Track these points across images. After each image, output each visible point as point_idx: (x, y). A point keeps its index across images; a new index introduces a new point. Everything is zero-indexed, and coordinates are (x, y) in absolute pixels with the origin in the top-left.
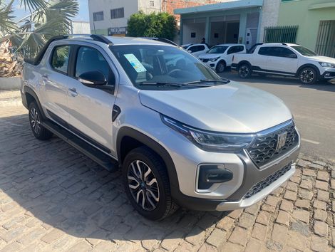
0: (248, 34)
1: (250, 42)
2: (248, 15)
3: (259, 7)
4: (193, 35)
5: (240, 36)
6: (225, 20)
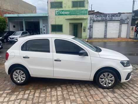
0: (44, 27)
1: (45, 30)
2: (43, 19)
4: (14, 27)
5: (40, 27)
6: (32, 21)
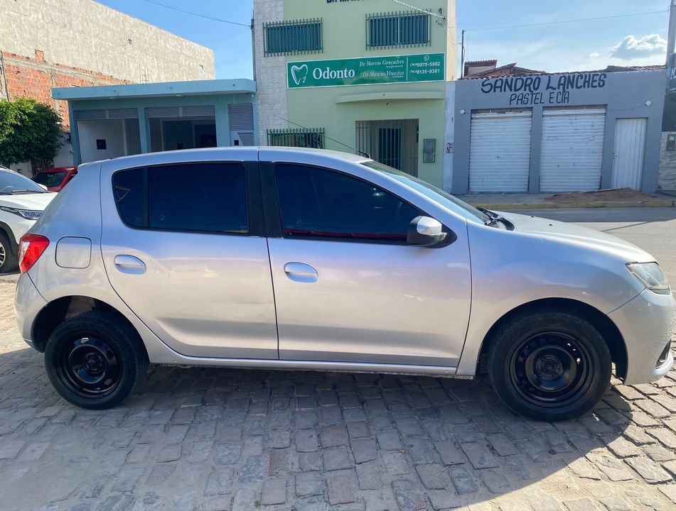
0: (237, 142)
2: (230, 107)
3: (248, 94)
6: (181, 115)
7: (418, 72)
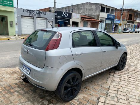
7: (6, 4)
